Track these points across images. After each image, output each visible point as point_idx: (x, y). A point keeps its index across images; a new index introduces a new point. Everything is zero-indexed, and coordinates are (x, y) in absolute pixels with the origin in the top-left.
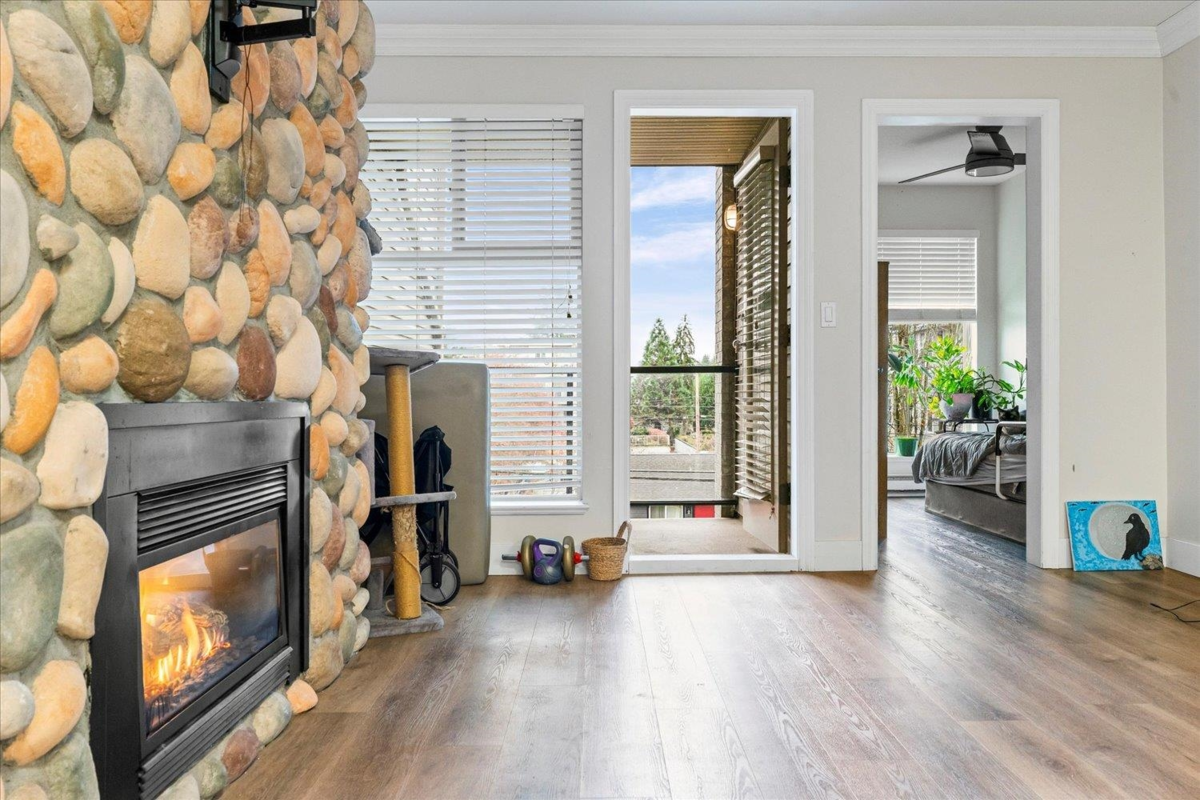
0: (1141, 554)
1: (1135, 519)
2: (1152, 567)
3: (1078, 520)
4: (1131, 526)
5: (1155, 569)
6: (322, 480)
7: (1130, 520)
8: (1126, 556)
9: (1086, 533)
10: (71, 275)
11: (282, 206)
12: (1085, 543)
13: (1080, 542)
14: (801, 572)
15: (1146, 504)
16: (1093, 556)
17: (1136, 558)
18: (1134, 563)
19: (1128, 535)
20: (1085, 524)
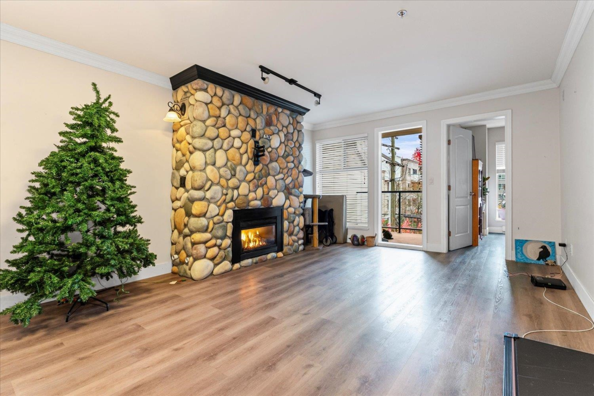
0: (545, 259)
1: (544, 247)
2: (550, 264)
3: (519, 245)
4: (542, 250)
5: (551, 265)
6: (286, 220)
7: (542, 247)
8: (539, 259)
9: (522, 250)
10: (228, 196)
11: (274, 176)
12: (521, 253)
13: (519, 252)
14: (423, 251)
15: (550, 243)
16: (523, 257)
17: (543, 260)
18: (542, 262)
19: (540, 253)
20: (522, 247)
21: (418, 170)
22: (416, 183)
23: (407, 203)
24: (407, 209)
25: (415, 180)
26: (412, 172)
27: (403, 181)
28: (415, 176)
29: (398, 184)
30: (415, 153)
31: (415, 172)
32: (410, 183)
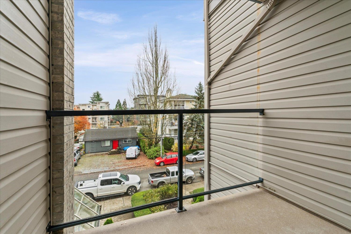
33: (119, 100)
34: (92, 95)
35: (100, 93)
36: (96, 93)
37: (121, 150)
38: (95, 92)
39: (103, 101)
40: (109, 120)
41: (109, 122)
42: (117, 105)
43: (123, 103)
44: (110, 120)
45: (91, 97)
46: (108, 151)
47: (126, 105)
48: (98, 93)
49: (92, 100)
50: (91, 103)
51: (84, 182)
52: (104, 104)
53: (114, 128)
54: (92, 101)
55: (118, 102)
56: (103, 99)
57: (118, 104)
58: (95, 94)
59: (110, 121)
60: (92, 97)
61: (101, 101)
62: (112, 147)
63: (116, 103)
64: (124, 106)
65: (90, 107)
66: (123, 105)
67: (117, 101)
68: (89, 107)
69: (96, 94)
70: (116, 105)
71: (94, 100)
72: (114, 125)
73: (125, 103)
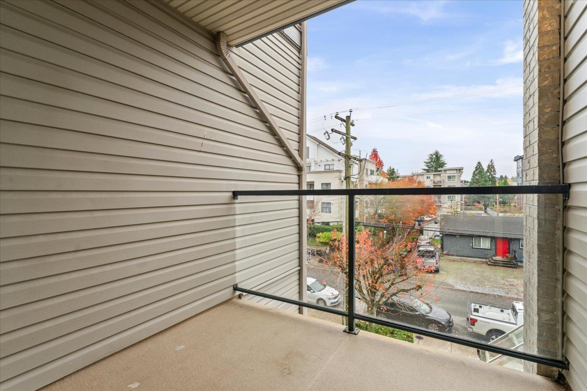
21: (375, 171)
22: (374, 184)
23: (365, 205)
24: (365, 211)
25: (373, 180)
26: (369, 173)
27: (361, 182)
28: (373, 176)
29: (356, 185)
30: (372, 155)
31: (372, 173)
32: (367, 183)
33: (479, 163)
34: (426, 158)
35: (441, 153)
36: (434, 154)
37: (517, 261)
38: (432, 152)
39: (447, 167)
40: (461, 200)
41: (461, 204)
42: (474, 172)
43: (487, 169)
44: (463, 200)
45: (425, 162)
46: (486, 258)
47: (494, 171)
48: (437, 154)
49: (428, 166)
50: (425, 171)
51: (480, 307)
52: (455, 172)
53: (474, 216)
54: (427, 168)
55: (476, 167)
56: (446, 164)
57: (476, 170)
58: (432, 155)
59: (463, 202)
60: (427, 161)
61: (442, 167)
62: (493, 252)
63: (474, 169)
64: (490, 173)
65: (430, 178)
66: (488, 171)
67: (476, 165)
68: (427, 178)
69: (434, 156)
70: (474, 174)
71: (430, 167)
72: (471, 209)
73: (491, 167)
